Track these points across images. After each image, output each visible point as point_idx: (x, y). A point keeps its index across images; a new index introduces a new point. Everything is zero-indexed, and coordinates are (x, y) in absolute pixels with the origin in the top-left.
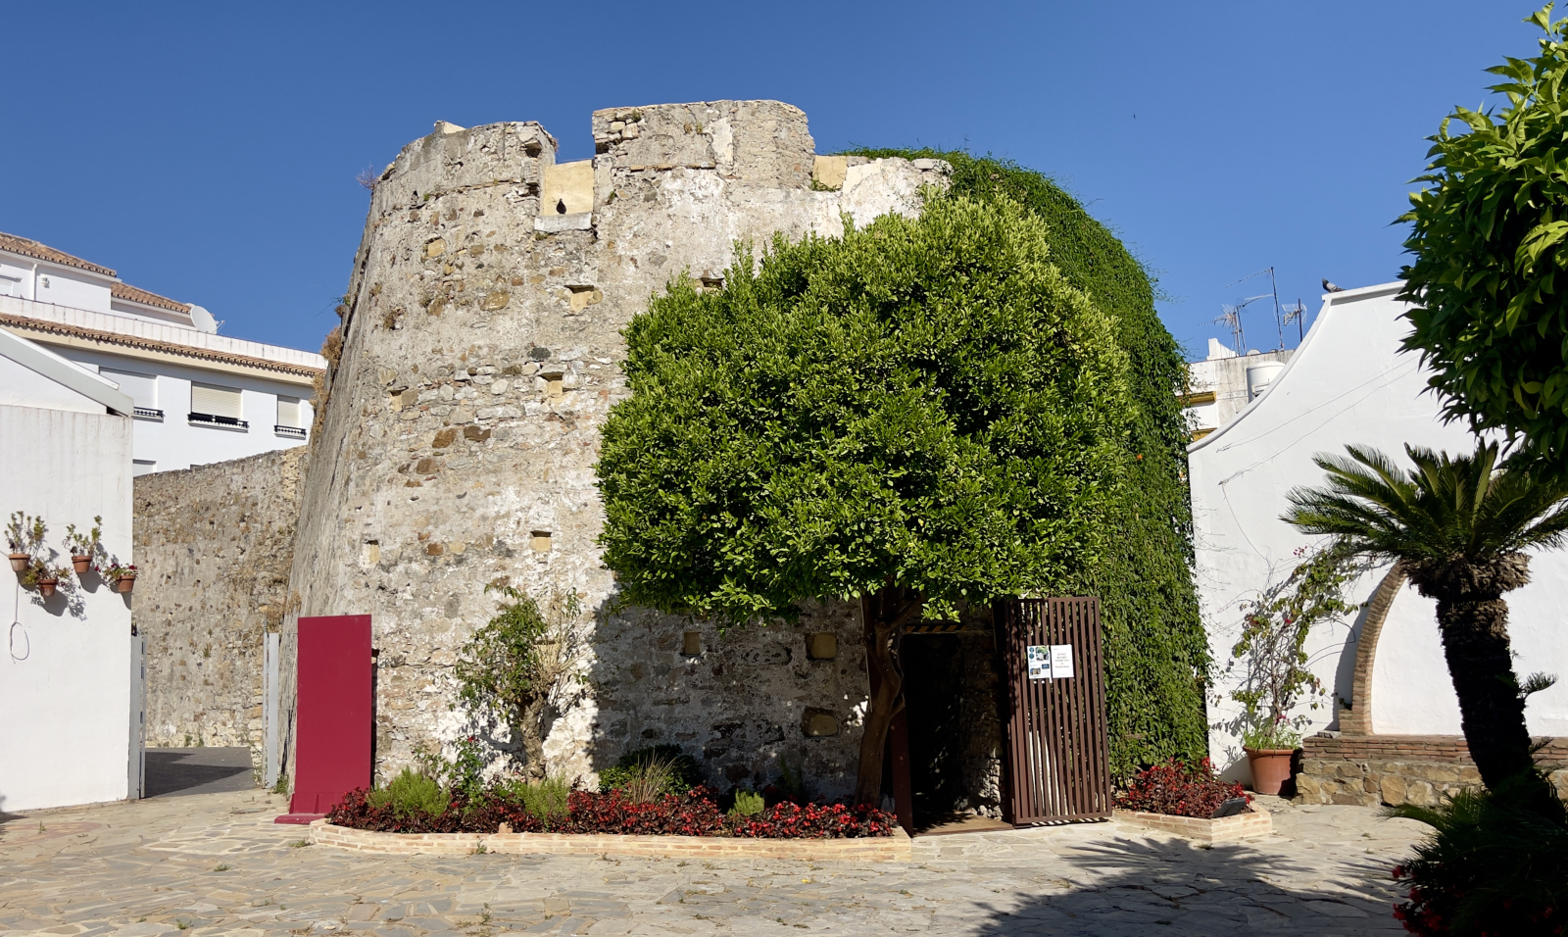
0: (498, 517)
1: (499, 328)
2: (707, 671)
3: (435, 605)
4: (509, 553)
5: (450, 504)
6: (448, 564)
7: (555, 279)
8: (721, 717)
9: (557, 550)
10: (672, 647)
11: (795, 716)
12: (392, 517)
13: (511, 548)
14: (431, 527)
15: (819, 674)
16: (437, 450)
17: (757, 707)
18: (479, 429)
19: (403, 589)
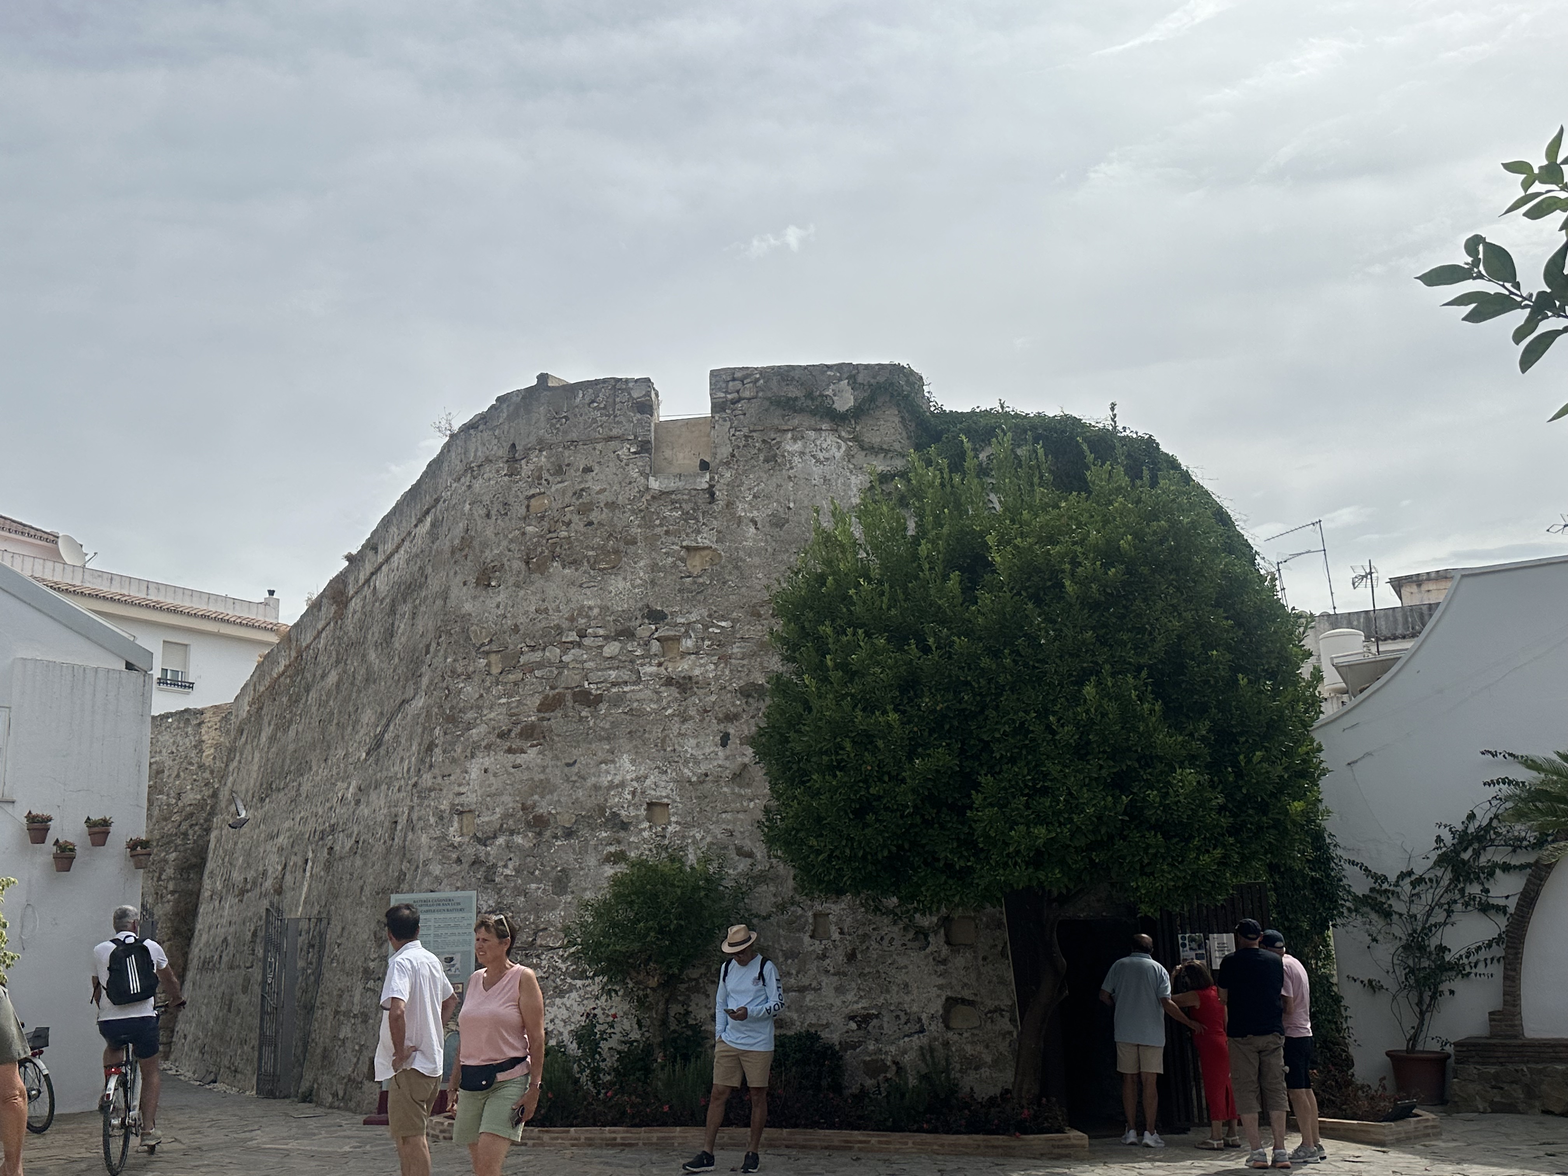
0: (611, 786)
1: (611, 588)
2: (840, 957)
3: (539, 881)
4: (625, 826)
5: (558, 773)
6: (556, 837)
7: (672, 539)
8: (855, 1006)
9: (676, 823)
10: (802, 929)
11: (937, 1007)
12: (490, 786)
13: (626, 820)
14: (536, 797)
15: (959, 961)
16: (542, 715)
17: (894, 997)
18: (591, 693)
19: (503, 863)
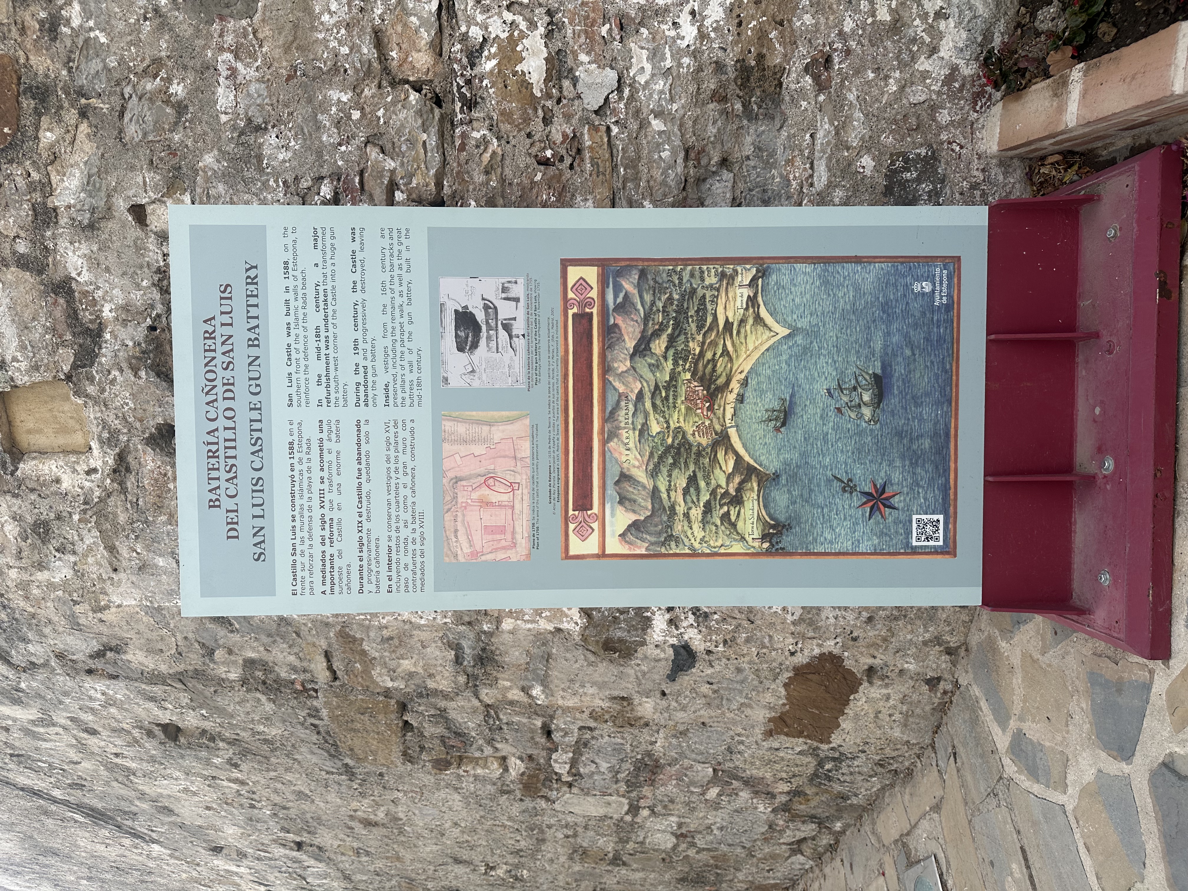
19: (151, 243)
